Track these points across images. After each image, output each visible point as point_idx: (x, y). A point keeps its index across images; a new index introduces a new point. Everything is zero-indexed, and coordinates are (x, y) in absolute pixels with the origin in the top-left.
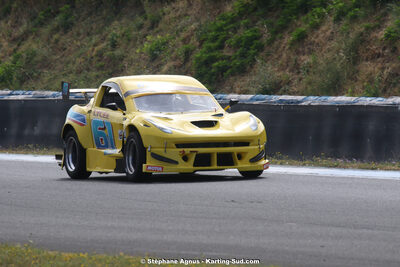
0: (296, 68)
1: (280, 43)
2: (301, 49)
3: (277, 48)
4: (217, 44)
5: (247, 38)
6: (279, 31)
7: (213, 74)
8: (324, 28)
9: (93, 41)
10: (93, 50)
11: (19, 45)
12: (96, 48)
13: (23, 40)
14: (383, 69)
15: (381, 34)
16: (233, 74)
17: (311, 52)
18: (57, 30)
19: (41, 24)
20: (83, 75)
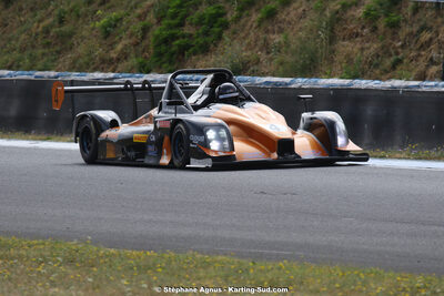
0: (266, 47)
1: (247, 21)
2: (270, 28)
3: (244, 26)
4: (176, 21)
5: (211, 15)
6: (245, 8)
7: (173, 54)
8: (295, 5)
10: (38, 27)
12: (41, 25)
14: (362, 49)
15: (360, 12)
16: (195, 53)
17: (281, 31)
20: (27, 53)
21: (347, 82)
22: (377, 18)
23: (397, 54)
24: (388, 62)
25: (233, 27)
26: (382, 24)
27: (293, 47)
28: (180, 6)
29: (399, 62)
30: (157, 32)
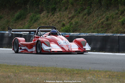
9: (99, 18)
10: (99, 22)
11: (71, 20)
12: (101, 21)
13: (73, 18)
18: (85, 15)
19: (79, 13)
20: (96, 30)
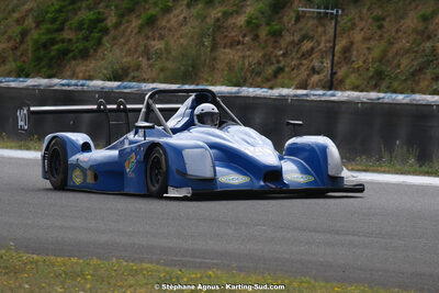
0: (147, 53)
1: (127, 27)
2: (150, 34)
3: (124, 31)
4: (55, 26)
5: (90, 20)
6: (125, 14)
7: (52, 59)
8: (176, 12)
14: (244, 57)
15: (241, 20)
16: (74, 58)
17: (161, 37)
21: (235, 89)
22: (258, 26)
23: (278, 62)
24: (270, 70)
25: (112, 33)
26: (263, 32)
27: (173, 53)
28: (60, 11)
29: (281, 70)
30: (36, 37)
